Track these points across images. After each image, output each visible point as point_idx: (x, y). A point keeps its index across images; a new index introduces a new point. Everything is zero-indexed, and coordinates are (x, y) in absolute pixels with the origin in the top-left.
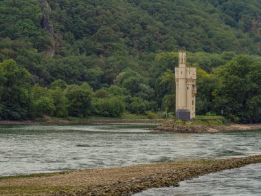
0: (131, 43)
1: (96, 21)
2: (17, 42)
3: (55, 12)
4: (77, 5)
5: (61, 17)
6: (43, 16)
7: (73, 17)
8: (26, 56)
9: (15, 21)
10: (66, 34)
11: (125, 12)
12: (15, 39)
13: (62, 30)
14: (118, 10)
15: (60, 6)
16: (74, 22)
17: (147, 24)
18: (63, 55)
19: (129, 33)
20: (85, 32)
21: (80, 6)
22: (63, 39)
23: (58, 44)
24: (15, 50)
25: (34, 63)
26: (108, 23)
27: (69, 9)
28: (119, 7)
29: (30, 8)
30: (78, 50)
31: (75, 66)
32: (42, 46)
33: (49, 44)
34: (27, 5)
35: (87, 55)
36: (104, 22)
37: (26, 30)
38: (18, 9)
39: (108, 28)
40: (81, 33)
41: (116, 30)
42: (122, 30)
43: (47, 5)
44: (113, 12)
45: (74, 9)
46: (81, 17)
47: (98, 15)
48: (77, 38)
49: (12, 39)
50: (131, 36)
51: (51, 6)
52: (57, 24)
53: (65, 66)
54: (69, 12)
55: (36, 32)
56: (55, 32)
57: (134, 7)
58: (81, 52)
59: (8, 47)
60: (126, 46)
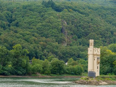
0: (105, 41)
1: (88, 30)
2: (48, 39)
3: (68, 26)
4: (80, 22)
5: (71, 28)
6: (62, 28)
7: (77, 28)
8: (51, 45)
9: (49, 30)
10: (74, 36)
11: (104, 26)
12: (48, 38)
13: (72, 34)
14: (100, 25)
15: (72, 23)
16: (78, 31)
17: (114, 32)
18: (71, 45)
19: (104, 36)
20: (83, 35)
21: (82, 23)
22: (72, 38)
23: (69, 40)
24: (47, 43)
25: (55, 49)
26: (94, 31)
27: (76, 24)
28: (101, 24)
29: (56, 24)
30: (79, 43)
31: (75, 51)
32: (60, 41)
33: (64, 40)
34: (55, 22)
35: (83, 46)
36: (92, 31)
37: (53, 34)
38: (50, 24)
39: (94, 33)
40: (81, 36)
41: (98, 35)
42: (101, 34)
43: (65, 22)
44: (97, 26)
45: (78, 25)
46: (81, 28)
47: (90, 27)
48: (79, 38)
49: (46, 38)
50: (105, 37)
51: (67, 23)
52: (69, 31)
53: (70, 50)
54: (76, 26)
55: (58, 35)
56: (68, 35)
57: (109, 24)
58: (80, 44)
59: (43, 41)
60: (102, 42)
